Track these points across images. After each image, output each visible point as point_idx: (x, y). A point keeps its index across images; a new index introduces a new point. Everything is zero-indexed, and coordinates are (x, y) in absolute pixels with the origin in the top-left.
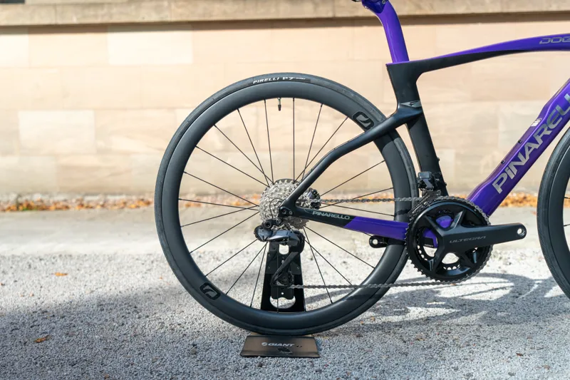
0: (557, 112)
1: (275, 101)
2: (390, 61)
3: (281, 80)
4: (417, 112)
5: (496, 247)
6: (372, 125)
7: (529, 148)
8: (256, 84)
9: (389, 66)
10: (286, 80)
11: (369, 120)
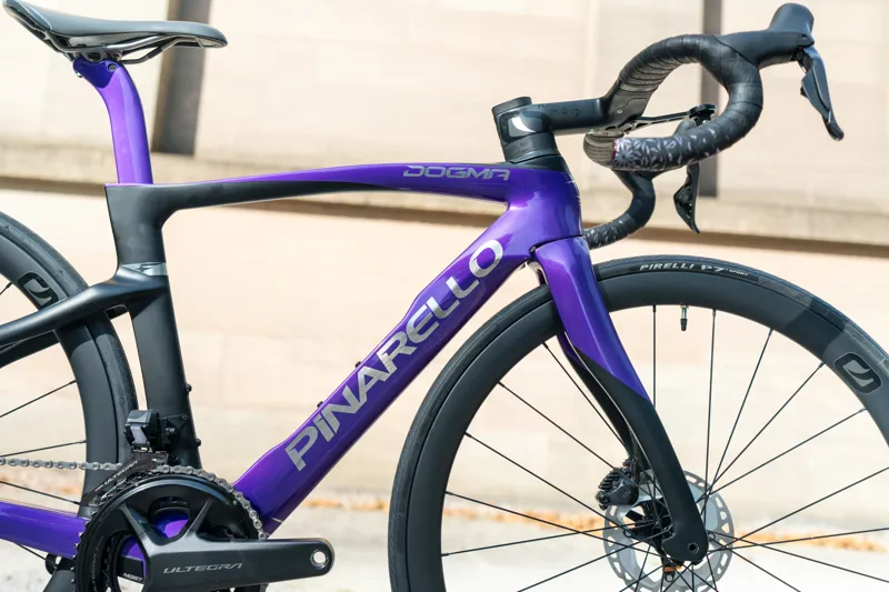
0: (428, 310)
7: (368, 379)
11: (50, 293)
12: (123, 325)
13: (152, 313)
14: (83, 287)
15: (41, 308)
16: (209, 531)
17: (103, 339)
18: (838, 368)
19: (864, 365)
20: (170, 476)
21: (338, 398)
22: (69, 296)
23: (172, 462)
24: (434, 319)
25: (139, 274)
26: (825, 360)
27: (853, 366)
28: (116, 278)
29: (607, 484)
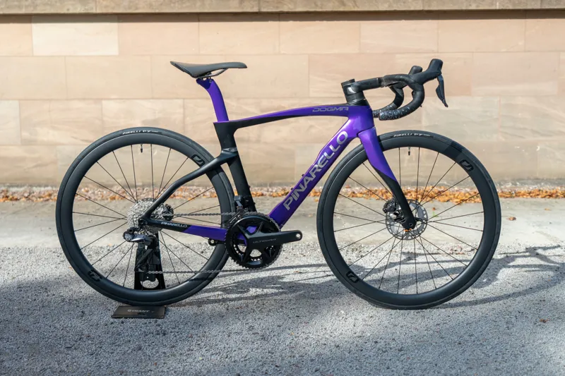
0: (324, 157)
1: (139, 146)
2: (216, 121)
3: (142, 132)
4: (234, 155)
5: (285, 246)
6: (204, 164)
7: (307, 180)
8: (125, 134)
9: (215, 124)
10: (145, 132)
11: (202, 160)
12: (225, 167)
13: (235, 164)
14: (213, 159)
15: (201, 166)
16: (264, 230)
17: (221, 174)
18: (460, 163)
19: (468, 163)
20: (250, 215)
21: (298, 187)
22: (209, 162)
23: (249, 211)
24: (327, 159)
25: (229, 152)
26: (456, 161)
27: (465, 163)
28: (221, 154)
29: (386, 205)
